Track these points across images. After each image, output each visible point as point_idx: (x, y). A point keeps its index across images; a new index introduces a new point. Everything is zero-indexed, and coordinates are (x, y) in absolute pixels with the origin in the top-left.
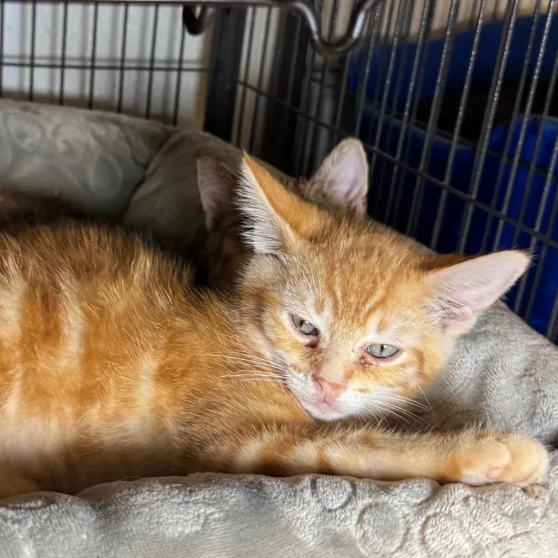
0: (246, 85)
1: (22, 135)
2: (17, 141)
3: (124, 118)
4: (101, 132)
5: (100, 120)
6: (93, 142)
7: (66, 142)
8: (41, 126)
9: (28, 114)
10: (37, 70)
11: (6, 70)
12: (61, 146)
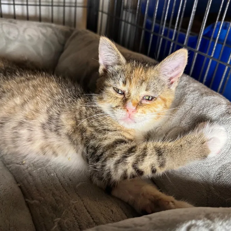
0: (102, 12)
1: (9, 33)
2: (7, 36)
3: (54, 25)
4: (44, 31)
5: (44, 26)
6: (41, 36)
7: (29, 36)
8: (17, 29)
9: (12, 24)
10: (16, 6)
11: (3, 6)
12: (27, 38)
